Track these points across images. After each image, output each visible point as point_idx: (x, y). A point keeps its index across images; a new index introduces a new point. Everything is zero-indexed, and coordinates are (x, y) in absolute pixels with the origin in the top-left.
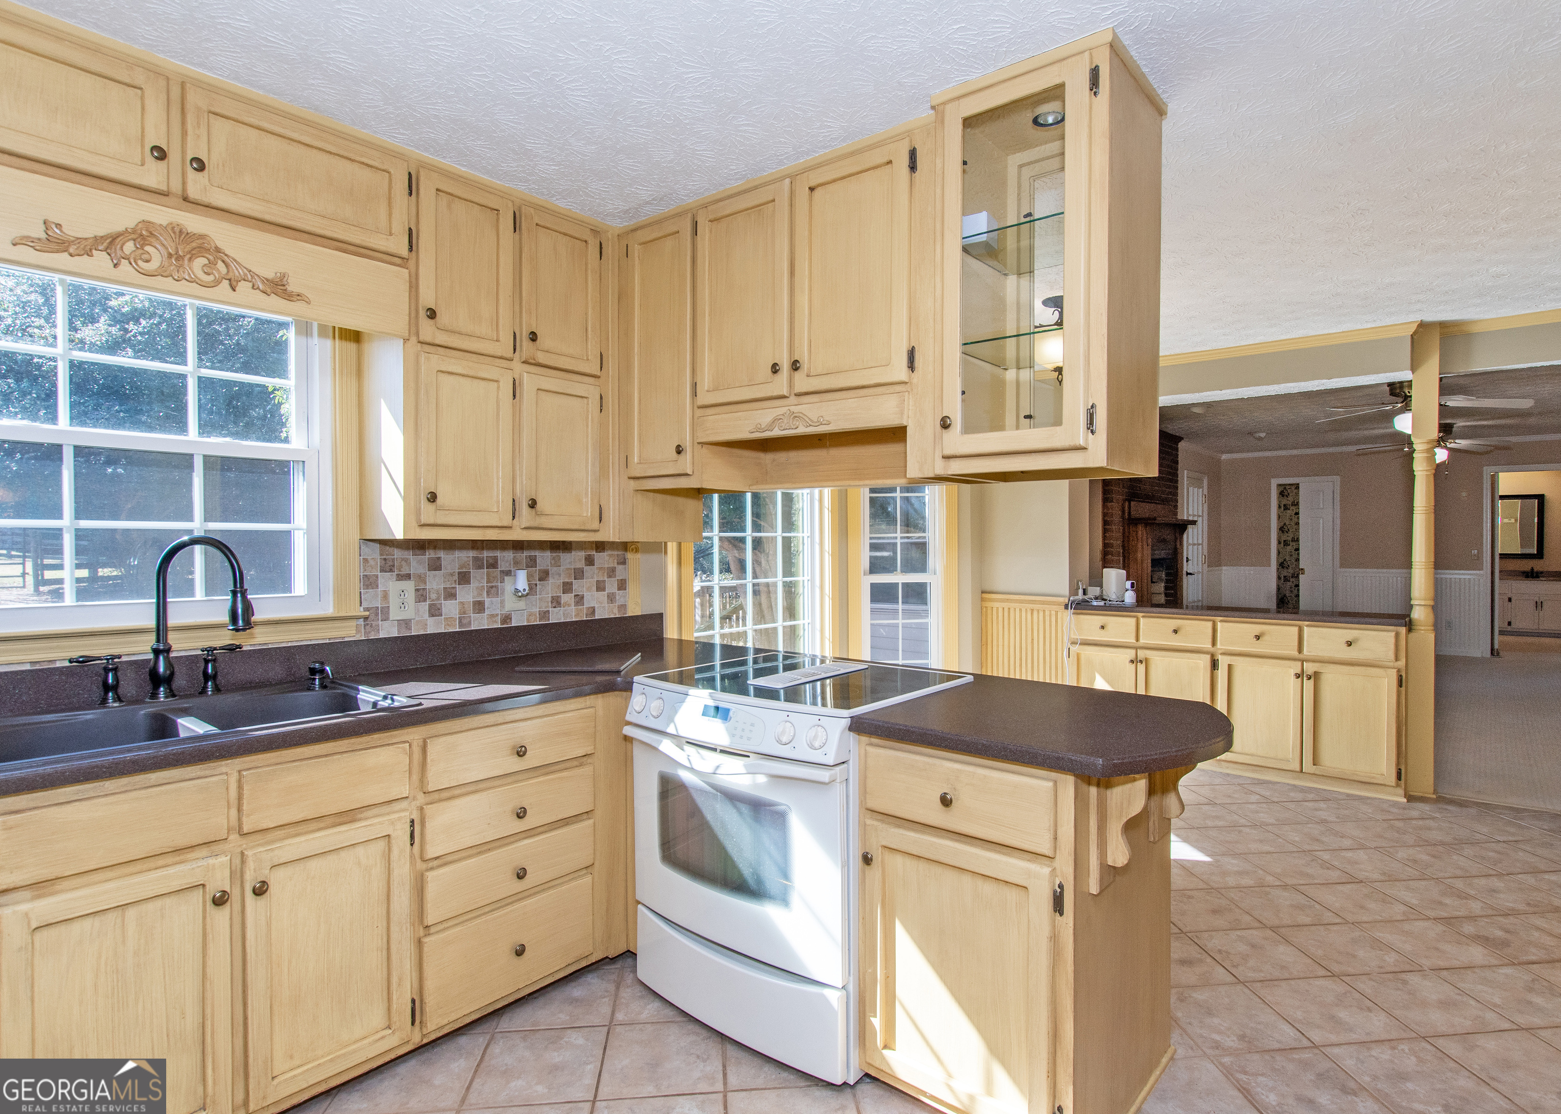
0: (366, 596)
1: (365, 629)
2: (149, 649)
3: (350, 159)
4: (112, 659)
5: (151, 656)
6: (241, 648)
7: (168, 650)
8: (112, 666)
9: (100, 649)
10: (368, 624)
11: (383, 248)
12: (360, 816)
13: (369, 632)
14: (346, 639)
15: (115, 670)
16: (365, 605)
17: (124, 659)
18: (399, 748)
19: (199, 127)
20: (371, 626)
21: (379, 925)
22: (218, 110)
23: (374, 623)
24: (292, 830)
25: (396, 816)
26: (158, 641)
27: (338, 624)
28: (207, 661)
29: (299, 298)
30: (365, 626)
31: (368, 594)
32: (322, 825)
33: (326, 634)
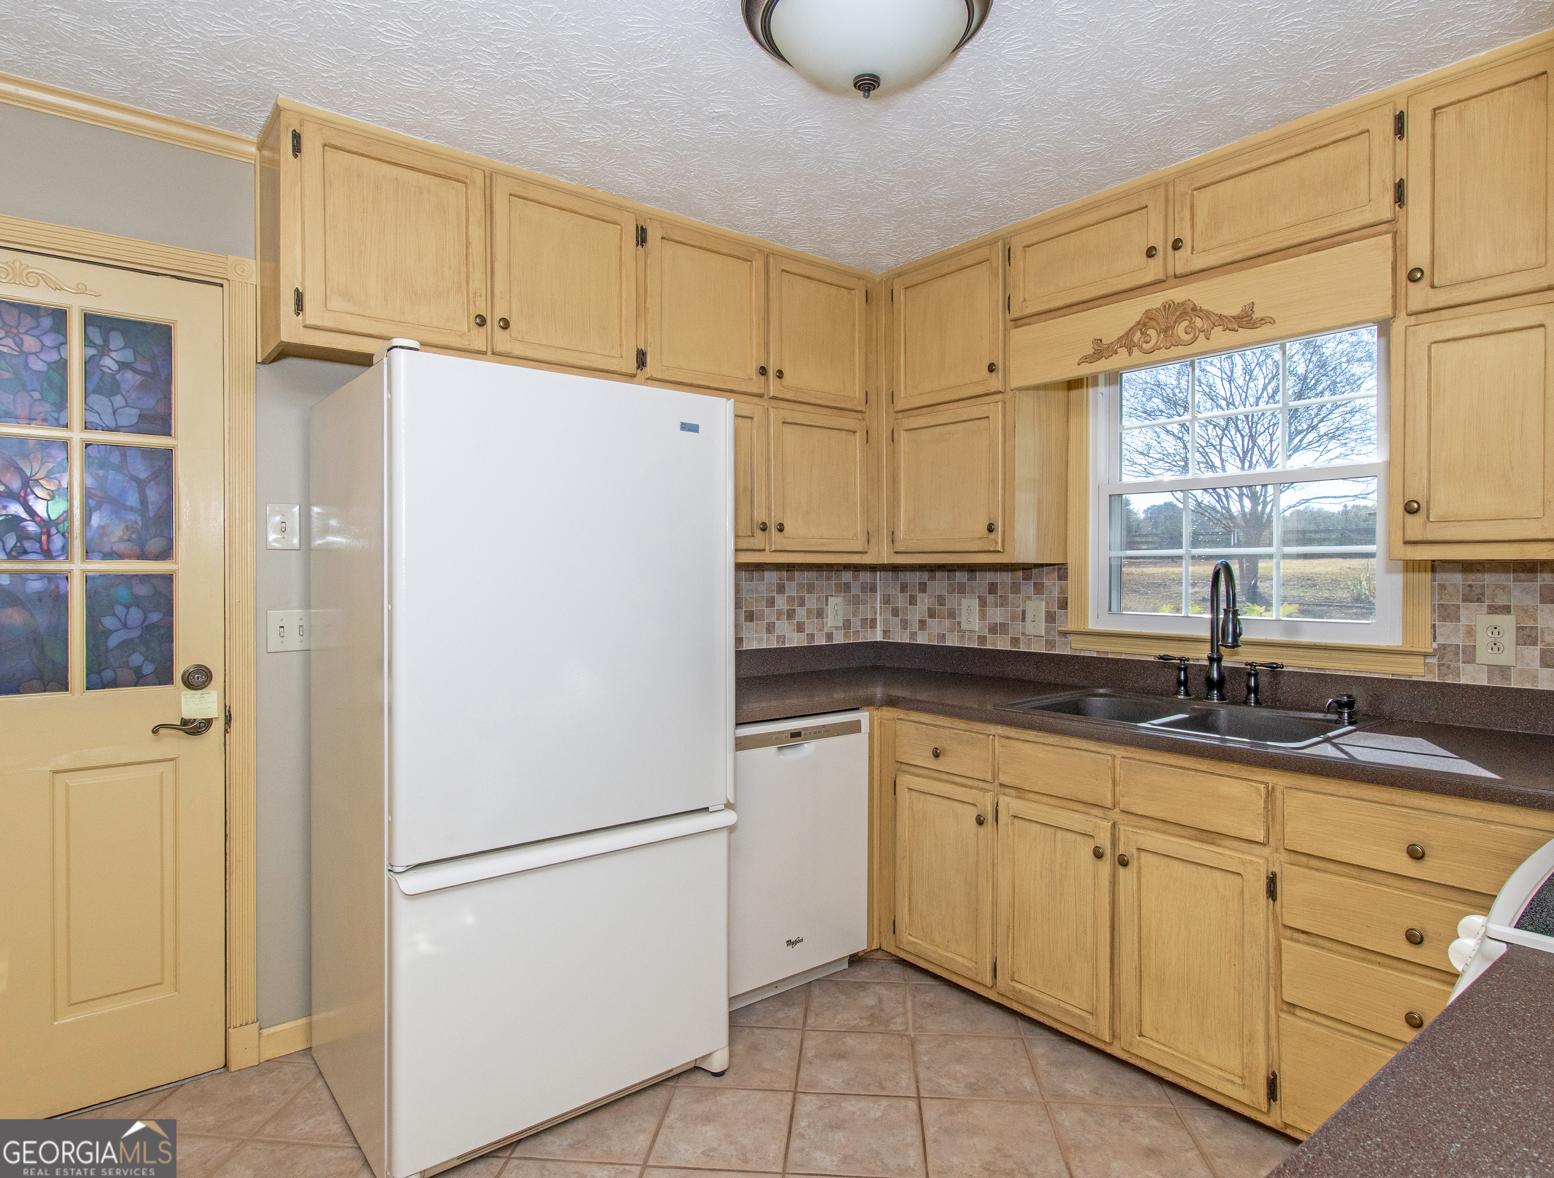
0: (1442, 630)
1: (1439, 669)
2: (1205, 656)
3: (1320, 147)
4: (1184, 661)
5: (1207, 663)
6: (1282, 668)
7: (1219, 660)
8: (1183, 666)
9: (1175, 651)
10: (1443, 665)
11: (1358, 225)
12: (1218, 841)
13: (1446, 675)
14: (1414, 679)
15: (1185, 669)
16: (1441, 640)
17: (1191, 662)
18: (1252, 786)
19: (1183, 210)
20: (1449, 667)
21: (1236, 964)
22: (1199, 185)
23: (1453, 665)
24: (1161, 826)
25: (1248, 857)
26: (1212, 650)
27: (1399, 659)
28: (1250, 675)
29: (1263, 322)
30: (1439, 666)
31: (1444, 629)
32: (1184, 834)
33: (1389, 669)
